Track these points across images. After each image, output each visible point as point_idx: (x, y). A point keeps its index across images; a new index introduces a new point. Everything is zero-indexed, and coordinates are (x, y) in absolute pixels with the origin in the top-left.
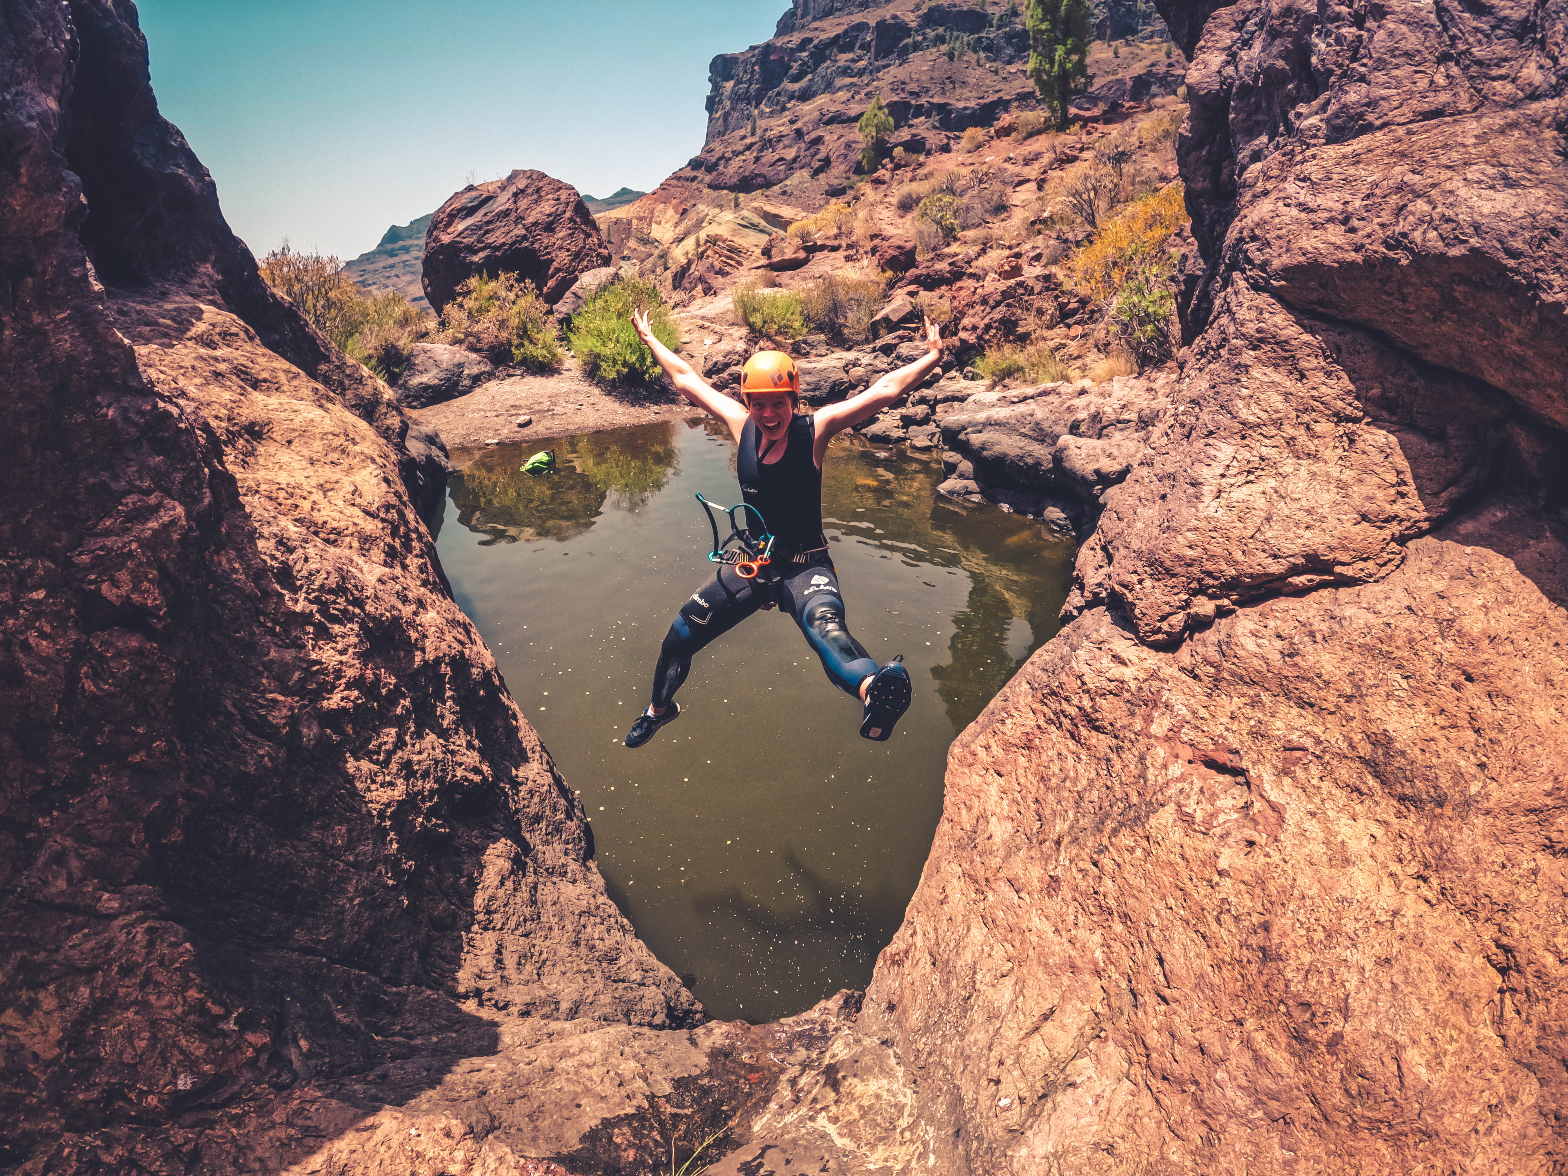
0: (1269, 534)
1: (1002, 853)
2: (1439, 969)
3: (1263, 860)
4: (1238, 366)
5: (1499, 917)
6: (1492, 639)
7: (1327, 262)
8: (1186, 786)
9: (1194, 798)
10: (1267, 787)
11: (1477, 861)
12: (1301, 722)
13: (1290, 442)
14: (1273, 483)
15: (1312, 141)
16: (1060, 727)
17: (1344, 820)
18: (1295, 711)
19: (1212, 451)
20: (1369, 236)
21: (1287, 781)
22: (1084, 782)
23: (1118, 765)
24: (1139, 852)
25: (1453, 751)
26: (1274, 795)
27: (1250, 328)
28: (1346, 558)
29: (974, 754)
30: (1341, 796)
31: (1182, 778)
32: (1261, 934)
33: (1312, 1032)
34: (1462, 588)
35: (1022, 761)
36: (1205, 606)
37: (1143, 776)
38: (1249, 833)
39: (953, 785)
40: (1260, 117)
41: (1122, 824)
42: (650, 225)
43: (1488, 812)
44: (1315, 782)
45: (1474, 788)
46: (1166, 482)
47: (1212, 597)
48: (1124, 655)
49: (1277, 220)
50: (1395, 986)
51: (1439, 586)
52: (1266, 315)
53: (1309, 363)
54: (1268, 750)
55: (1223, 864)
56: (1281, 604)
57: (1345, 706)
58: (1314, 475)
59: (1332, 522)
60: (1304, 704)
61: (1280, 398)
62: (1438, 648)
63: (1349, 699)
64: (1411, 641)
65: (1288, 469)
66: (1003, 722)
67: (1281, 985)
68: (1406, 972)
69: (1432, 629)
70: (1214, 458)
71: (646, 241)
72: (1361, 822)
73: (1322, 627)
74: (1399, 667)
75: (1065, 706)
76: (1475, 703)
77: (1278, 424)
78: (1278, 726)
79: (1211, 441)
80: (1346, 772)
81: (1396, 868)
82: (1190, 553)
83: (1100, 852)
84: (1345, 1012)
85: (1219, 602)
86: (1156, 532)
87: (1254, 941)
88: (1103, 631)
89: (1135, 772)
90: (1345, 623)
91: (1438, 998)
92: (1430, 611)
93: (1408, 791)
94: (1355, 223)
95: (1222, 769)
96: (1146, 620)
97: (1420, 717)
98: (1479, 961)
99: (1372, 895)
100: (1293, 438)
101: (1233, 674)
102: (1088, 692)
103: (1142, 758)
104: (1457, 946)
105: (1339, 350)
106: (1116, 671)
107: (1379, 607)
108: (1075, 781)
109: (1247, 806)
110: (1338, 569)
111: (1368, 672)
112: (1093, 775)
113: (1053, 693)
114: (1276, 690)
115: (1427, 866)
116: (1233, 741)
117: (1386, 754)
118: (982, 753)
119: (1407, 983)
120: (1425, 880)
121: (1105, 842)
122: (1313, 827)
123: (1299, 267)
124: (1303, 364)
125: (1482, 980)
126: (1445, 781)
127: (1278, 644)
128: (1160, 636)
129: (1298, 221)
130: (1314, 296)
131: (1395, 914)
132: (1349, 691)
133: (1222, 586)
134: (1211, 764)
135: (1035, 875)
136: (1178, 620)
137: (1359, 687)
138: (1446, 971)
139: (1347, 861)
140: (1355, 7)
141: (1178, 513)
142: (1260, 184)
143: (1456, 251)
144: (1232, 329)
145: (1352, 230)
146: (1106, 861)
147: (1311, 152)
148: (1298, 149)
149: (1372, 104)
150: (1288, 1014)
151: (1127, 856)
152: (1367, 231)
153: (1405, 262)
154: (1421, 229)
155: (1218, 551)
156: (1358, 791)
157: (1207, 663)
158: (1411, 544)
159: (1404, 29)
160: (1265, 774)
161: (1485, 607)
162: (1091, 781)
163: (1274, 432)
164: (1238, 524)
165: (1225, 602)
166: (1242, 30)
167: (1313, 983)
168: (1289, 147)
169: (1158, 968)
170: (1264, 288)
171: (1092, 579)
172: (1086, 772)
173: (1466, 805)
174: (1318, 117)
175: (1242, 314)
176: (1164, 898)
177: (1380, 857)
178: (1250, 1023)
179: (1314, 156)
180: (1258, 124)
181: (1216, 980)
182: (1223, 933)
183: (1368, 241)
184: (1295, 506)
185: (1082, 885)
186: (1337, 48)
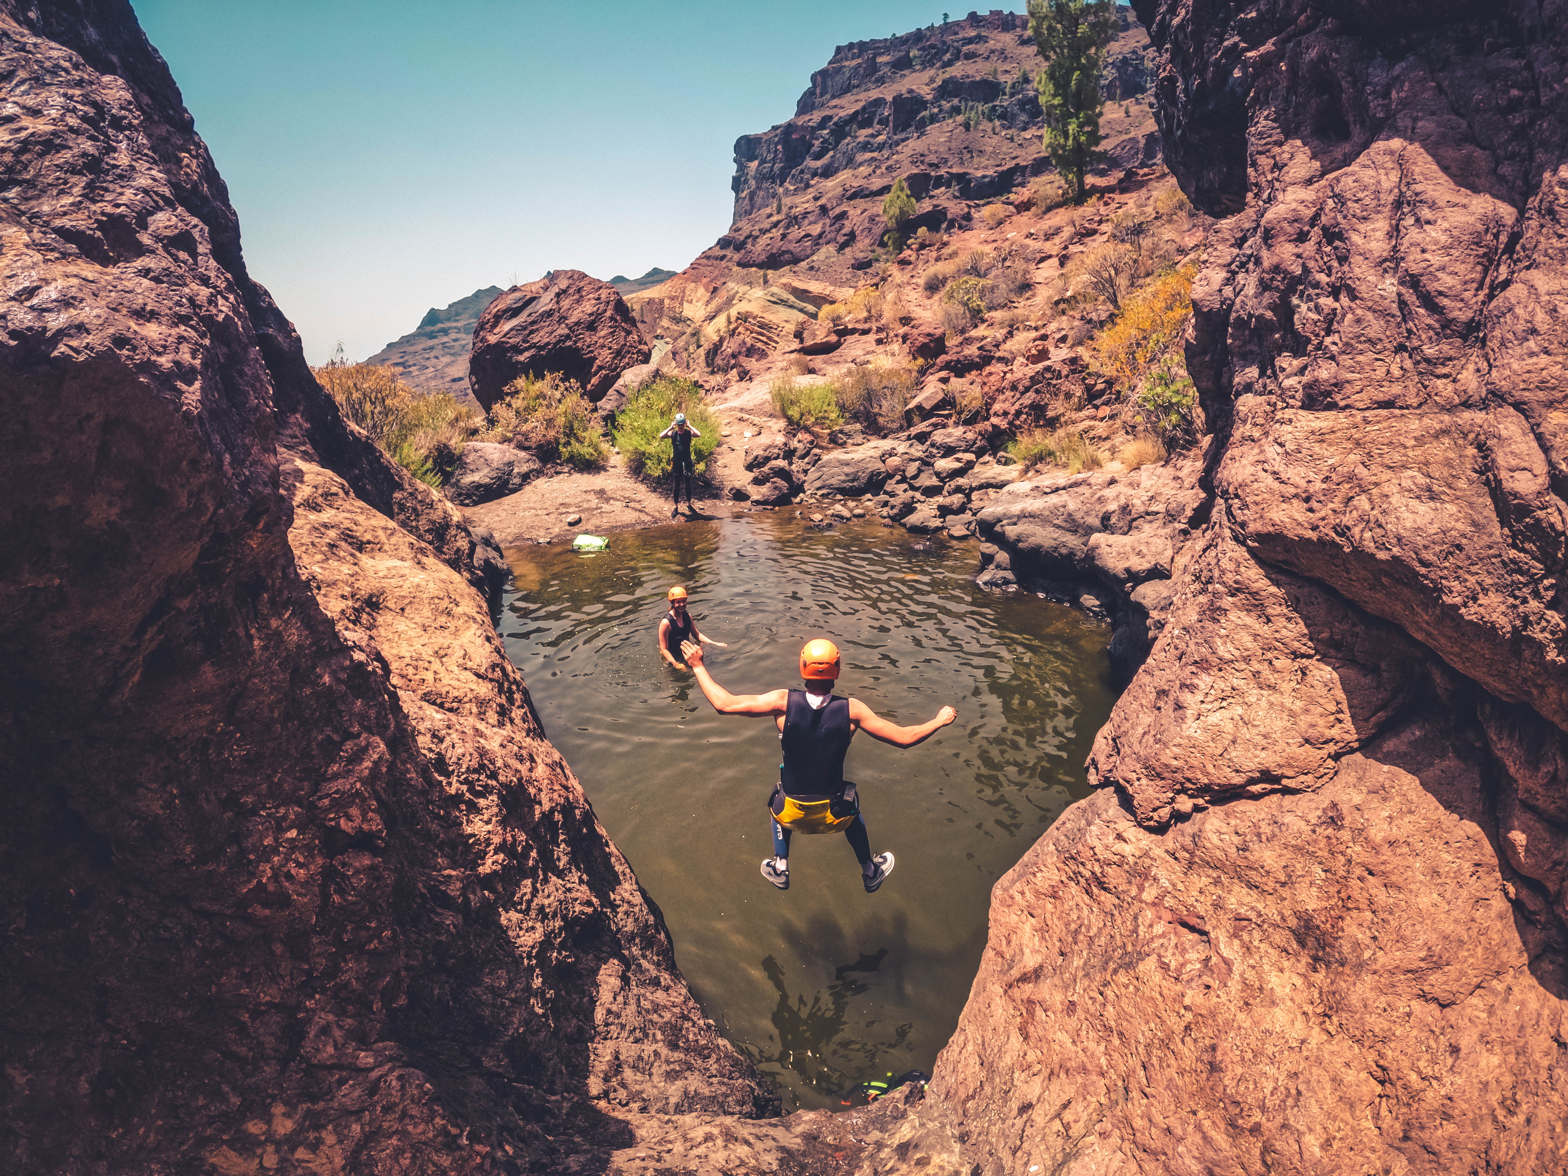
0: (1234, 754)
2: (1333, 1080)
3: (1215, 999)
4: (1219, 608)
5: (1379, 1046)
6: (1391, 844)
7: (1290, 535)
8: (1165, 941)
9: (1170, 951)
10: (1222, 946)
11: (1365, 1006)
12: (1249, 899)
13: (1256, 674)
14: (1239, 710)
15: (1291, 401)
16: (1078, 883)
17: (1275, 972)
18: (1245, 890)
19: (1197, 681)
20: (1323, 519)
21: (1236, 942)
22: (1095, 929)
23: (1119, 921)
24: (1131, 988)
25: (1355, 928)
26: (1226, 952)
27: (1230, 578)
28: (1291, 773)
29: (1012, 898)
30: (1274, 954)
31: (1163, 935)
32: (1211, 1053)
33: (1240, 1121)
34: (1375, 802)
35: (1049, 906)
36: (1185, 804)
37: (1135, 931)
38: (1207, 979)
39: (995, 920)
40: (1253, 348)
41: (1120, 966)
42: (681, 304)
43: (1375, 972)
44: (1256, 943)
45: (1367, 954)
46: (1161, 696)
47: (1191, 796)
48: (1125, 834)
49: (1256, 485)
50: (1299, 1092)
51: (1357, 799)
52: (1243, 569)
53: (1274, 610)
54: (1224, 918)
55: (1188, 1001)
56: (1241, 806)
57: (1280, 890)
58: (1272, 704)
59: (1281, 745)
60: (1251, 886)
61: (1250, 638)
62: (1349, 851)
63: (1283, 884)
64: (1330, 845)
65: (1252, 699)
66: (1034, 874)
67: (1221, 1089)
68: (1309, 1082)
69: (1348, 834)
70: (1196, 687)
71: (678, 319)
72: (1287, 974)
73: (1266, 829)
74: (1320, 863)
75: (1081, 869)
76: (1374, 891)
77: (1247, 660)
78: (1232, 902)
79: (1195, 670)
80: (1279, 937)
81: (1308, 1008)
82: (1175, 762)
83: (1105, 985)
84: (1263, 1109)
85: (1196, 801)
86: (1152, 740)
87: (1205, 1057)
88: (1111, 812)
89: (1131, 928)
90: (1284, 828)
91: (1331, 1100)
92: (1347, 820)
93: (1321, 955)
94: (1315, 505)
95: (1192, 929)
96: (1142, 810)
97: (1333, 901)
98: (1363, 1075)
99: (1287, 1029)
100: (1259, 672)
101: (1202, 859)
102: (1098, 860)
103: (1136, 918)
104: (1347, 1065)
105: (1298, 600)
106: (1120, 847)
108: (1089, 928)
109: (1208, 959)
110: (1285, 782)
111: (1298, 866)
112: (1101, 925)
113: (1072, 858)
114: (1232, 874)
115: (1330, 1008)
116: (1201, 910)
117: (1307, 926)
118: (1018, 897)
119: (1308, 1090)
120: (1329, 1017)
121: (1109, 978)
122: (1252, 977)
123: (1269, 534)
124: (1270, 611)
125: (1365, 1089)
126: (1346, 949)
127: (1236, 839)
128: (1152, 823)
129: (1271, 491)
130: (1280, 557)
131: (1303, 1042)
132: (1283, 879)
133: (1198, 790)
134: (1184, 924)
135: (1058, 999)
136: (1165, 812)
137: (1290, 877)
138: (1337, 1082)
139: (1273, 1003)
140: (1333, 278)
141: (1168, 730)
142: (1248, 426)
143: (1382, 555)
144: (1216, 573)
145: (1311, 510)
146: (1109, 992)
147: (1288, 414)
148: (1280, 404)
149: (1339, 385)
150: (1225, 1108)
151: (1123, 990)
152: (1322, 514)
153: (1347, 550)
154: (1361, 527)
155: (1195, 763)
156: (1286, 951)
157: (1184, 848)
158: (1344, 760)
159: (1370, 316)
160: (1221, 936)
161: (1390, 817)
162: (1100, 929)
163: (1243, 666)
164: (1211, 744)
165: (1200, 801)
166: (1240, 247)
167: (1242, 1089)
168: (1273, 398)
169: (1142, 1073)
170: (1243, 543)
171: (1104, 766)
172: (1096, 921)
173: (1360, 966)
174: (1297, 379)
175: (1225, 563)
176: (1147, 1022)
177: (1298, 1000)
178: (1201, 1114)
179: (1291, 421)
180: (1251, 352)
181: (1180, 1083)
182: (1186, 1050)
183: (1322, 523)
184: (1255, 731)
185: (1092, 1009)
186: (1315, 317)
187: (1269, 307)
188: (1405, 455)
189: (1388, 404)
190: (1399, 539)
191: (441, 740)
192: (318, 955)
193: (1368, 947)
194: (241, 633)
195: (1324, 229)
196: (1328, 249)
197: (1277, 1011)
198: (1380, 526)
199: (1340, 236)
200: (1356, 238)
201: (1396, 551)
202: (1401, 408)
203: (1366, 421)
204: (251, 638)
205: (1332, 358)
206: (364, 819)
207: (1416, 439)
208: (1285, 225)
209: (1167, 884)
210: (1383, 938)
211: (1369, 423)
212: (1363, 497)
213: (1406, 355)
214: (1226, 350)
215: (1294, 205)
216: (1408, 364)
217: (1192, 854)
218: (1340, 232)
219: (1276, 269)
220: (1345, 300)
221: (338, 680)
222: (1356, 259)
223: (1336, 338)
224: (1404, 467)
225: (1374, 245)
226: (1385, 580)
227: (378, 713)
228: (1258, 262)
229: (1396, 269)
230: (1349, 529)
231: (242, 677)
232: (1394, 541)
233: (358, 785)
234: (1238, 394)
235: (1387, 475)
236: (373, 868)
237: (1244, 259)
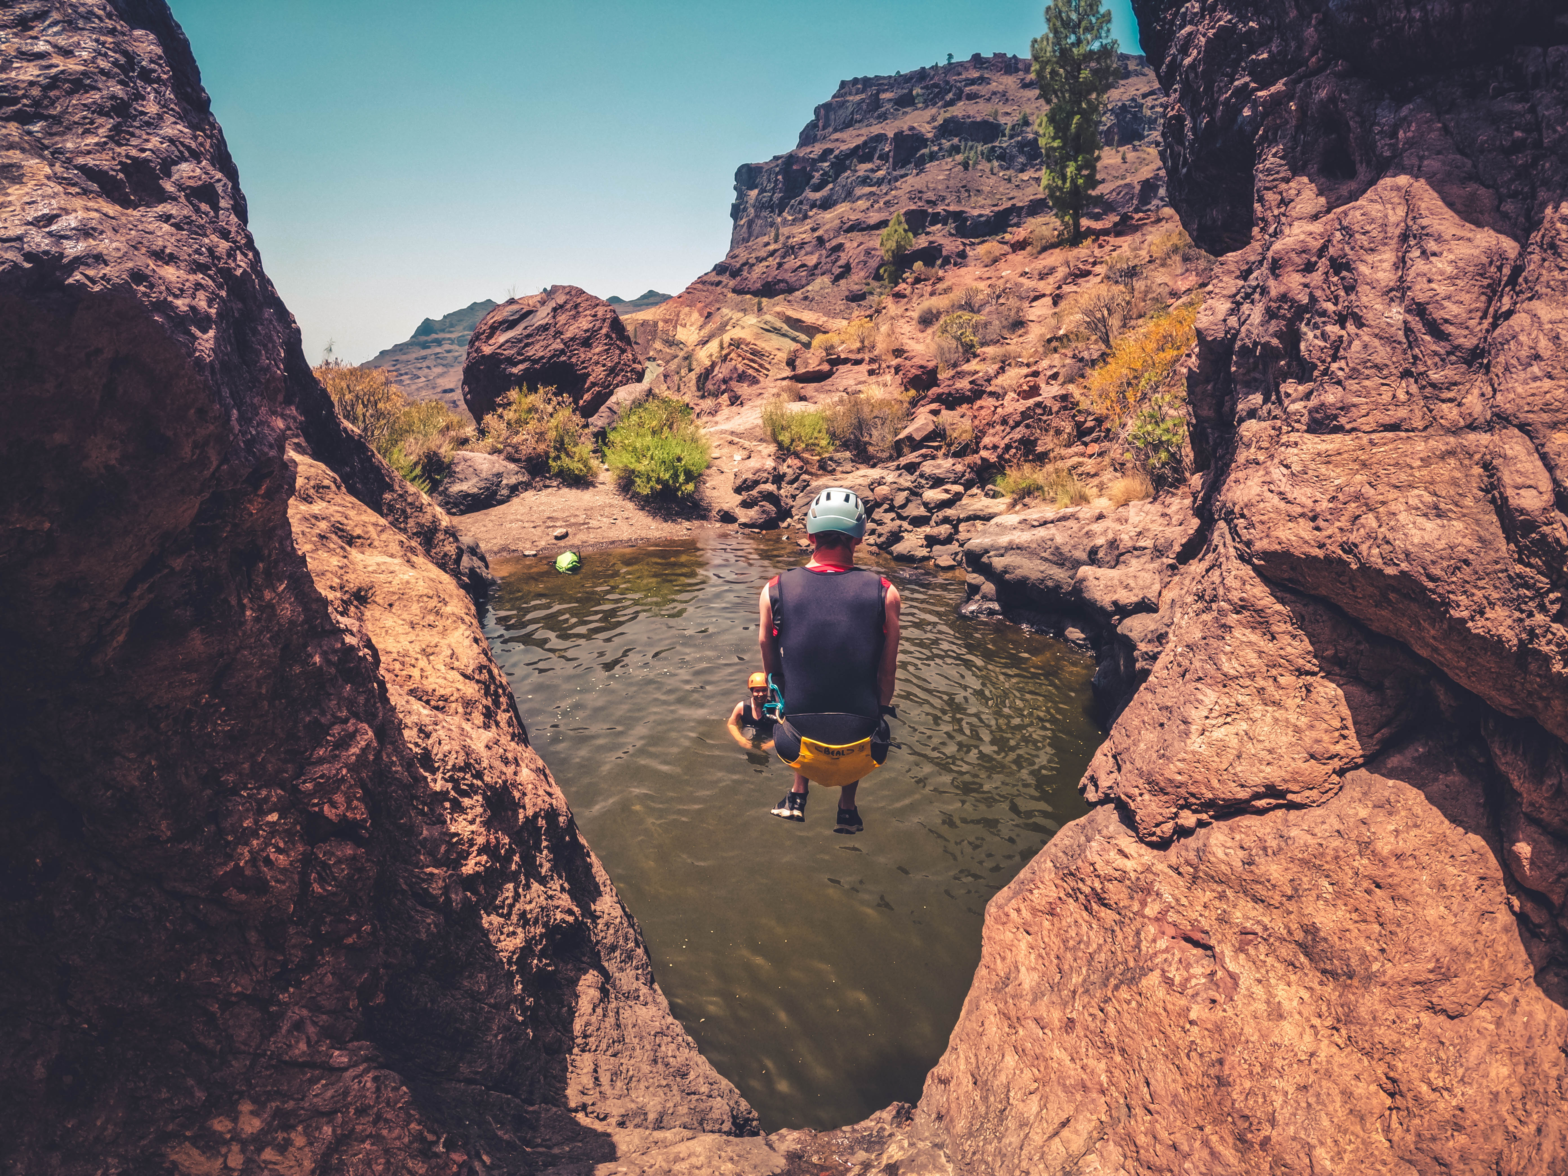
0: (1239, 769)
1: (1030, 997)
2: (1343, 1093)
3: (1221, 1014)
4: (1224, 626)
5: (1389, 1058)
6: (1397, 857)
7: (1297, 553)
8: (1169, 956)
9: (1174, 966)
10: (1227, 960)
11: (1374, 1018)
12: (1255, 913)
13: (1261, 691)
14: (1244, 726)
15: (1296, 425)
16: (1077, 900)
17: (1282, 986)
18: (1251, 904)
19: (1201, 697)
20: (1330, 537)
21: (1242, 956)
22: (1095, 946)
23: (1120, 936)
24: (1134, 1004)
25: (1362, 940)
26: (1232, 966)
27: (1235, 596)
28: (1296, 788)
29: (1007, 915)
30: (1280, 968)
31: (1166, 950)
32: (1218, 1067)
33: (1250, 1136)
34: (1381, 817)
35: (1046, 924)
36: (1188, 819)
37: (1138, 946)
38: (1213, 994)
39: (989, 938)
40: (1257, 375)
41: (1122, 982)
42: (675, 327)
43: (1384, 984)
44: (1262, 957)
45: (1375, 967)
46: (1165, 713)
47: (1195, 812)
48: (1126, 850)
49: (1262, 505)
50: (1309, 1105)
51: (1363, 813)
52: (1248, 587)
53: (1279, 628)
54: (1229, 932)
55: (1193, 1015)
56: (1246, 821)
57: (1286, 903)
58: (1276, 720)
59: (1287, 760)
60: (1257, 900)
61: (1255, 655)
62: (1356, 864)
63: (1290, 898)
64: (1337, 858)
65: (1257, 715)
66: (1031, 891)
67: (1229, 1103)
68: (1318, 1095)
69: (1353, 849)
70: (1200, 702)
71: (671, 343)
72: (1294, 987)
73: (1272, 843)
74: (1327, 876)
75: (1081, 885)
76: (1381, 904)
77: (1252, 676)
78: (1237, 916)
79: (1199, 686)
80: (1285, 951)
81: (1316, 1022)
82: (1179, 778)
83: (1106, 1002)
84: (1273, 1122)
85: (1199, 816)
86: (1155, 755)
87: (1212, 1072)
88: (1111, 828)
89: (1133, 943)
90: (1290, 842)
91: (1341, 1113)
92: (1353, 836)
93: (1329, 967)
94: (1321, 523)
95: (1196, 944)
96: (1144, 825)
97: (1340, 913)
98: (1373, 1088)
99: (1296, 1042)
100: (1263, 689)
101: (1206, 874)
102: (1098, 876)
103: (1138, 933)
104: (1357, 1077)
105: (1303, 618)
106: (1121, 862)
107: (1316, 831)
108: (1088, 944)
109: (1213, 974)
110: (1290, 796)
111: (1305, 879)
112: (1101, 941)
113: (1071, 874)
114: (1238, 888)
115: (1339, 1021)
116: (1205, 924)
117: (1314, 940)
118: (1014, 915)
119: (1318, 1103)
120: (1338, 1030)
121: (1109, 994)
122: (1259, 990)
123: (1275, 553)
124: (1275, 628)
125: (1375, 1101)
126: (1354, 961)
127: (1241, 854)
128: (1154, 838)
129: (1277, 511)
130: (1286, 575)
131: (1312, 1055)
132: (1289, 893)
133: (1201, 805)
134: (1188, 939)
135: (1056, 1016)
136: (1168, 828)
137: (1296, 890)
138: (1347, 1095)
139: (1281, 1017)
140: (1340, 307)
141: (1172, 745)
142: (1253, 450)
143: (1390, 571)
144: (1221, 591)
145: (1318, 529)
146: (1109, 1009)
147: (1294, 437)
148: (1285, 428)
149: (1345, 408)
150: (1234, 1123)
151: (1125, 1006)
152: (1329, 532)
153: (1354, 566)
154: (1368, 544)
155: (1199, 778)
156: (1293, 965)
157: (1188, 863)
158: (1349, 775)
159: (1376, 342)
160: (1226, 951)
161: (1396, 831)
162: (1100, 946)
163: (1248, 682)
164: (1216, 759)
165: (1204, 816)
166: (1245, 279)
167: (1251, 1102)
168: (1278, 423)
169: (1146, 1090)
170: (1249, 562)
171: (1105, 782)
172: (1096, 938)
173: (1369, 978)
174: (1302, 403)
175: (1230, 581)
176: (1151, 1038)
177: (1306, 1014)
178: (1208, 1129)
179: (1296, 444)
180: (1255, 380)
181: (1186, 1099)
182: (1192, 1065)
183: (1329, 541)
184: (1260, 746)
185: (1092, 1026)
186: (1322, 344)
187: (1275, 335)
188: (1412, 475)
189: (1394, 427)
190: (1407, 554)
191: (428, 736)
192: (294, 946)
193: (1376, 959)
194: (233, 602)
195: (1332, 260)
196: (1335, 279)
197: (1285, 1024)
198: (1388, 542)
199: (1348, 267)
200: (1363, 269)
201: (1404, 566)
202: (1407, 430)
203: (1372, 443)
204: (243, 608)
205: (1339, 383)
206: (349, 807)
207: (1422, 459)
208: (1293, 255)
209: (1170, 899)
210: (1391, 950)
211: (1375, 445)
212: (1370, 515)
213: (1412, 380)
214: (1230, 378)
215: (1302, 237)
216: (1414, 389)
217: (1196, 869)
218: (1348, 263)
219: (1283, 297)
220: (1351, 328)
221: (328, 662)
222: (1363, 289)
223: (1342, 363)
224: (1411, 486)
225: (1380, 275)
226: (1392, 596)
227: (367, 700)
228: (1264, 291)
229: (1402, 298)
230: (1356, 546)
231: (231, 647)
232: (1402, 556)
233: (344, 771)
234: (1241, 420)
235: (1393, 494)
236: (354, 858)
237: (1249, 290)
